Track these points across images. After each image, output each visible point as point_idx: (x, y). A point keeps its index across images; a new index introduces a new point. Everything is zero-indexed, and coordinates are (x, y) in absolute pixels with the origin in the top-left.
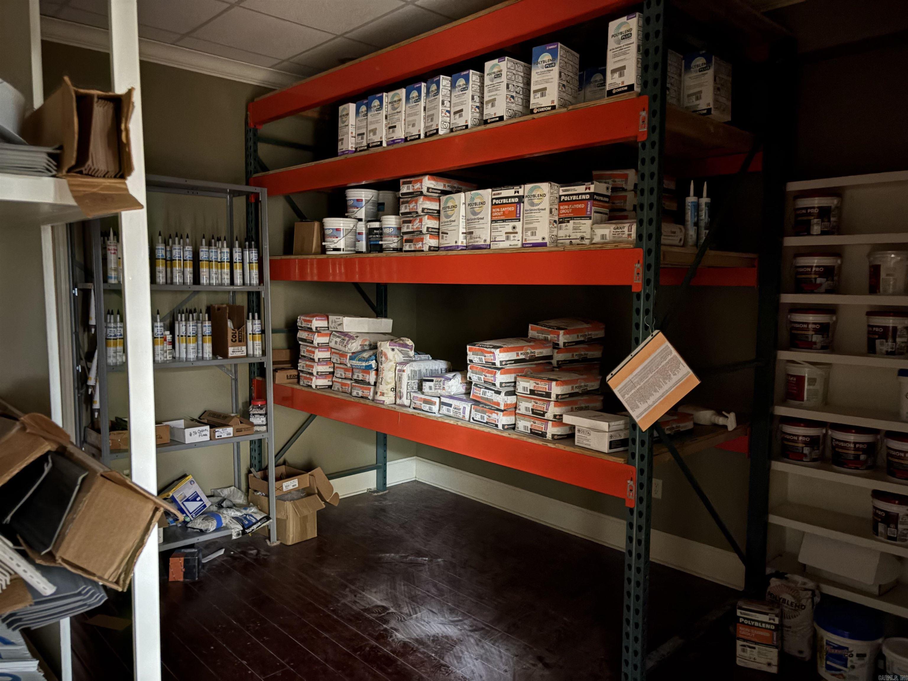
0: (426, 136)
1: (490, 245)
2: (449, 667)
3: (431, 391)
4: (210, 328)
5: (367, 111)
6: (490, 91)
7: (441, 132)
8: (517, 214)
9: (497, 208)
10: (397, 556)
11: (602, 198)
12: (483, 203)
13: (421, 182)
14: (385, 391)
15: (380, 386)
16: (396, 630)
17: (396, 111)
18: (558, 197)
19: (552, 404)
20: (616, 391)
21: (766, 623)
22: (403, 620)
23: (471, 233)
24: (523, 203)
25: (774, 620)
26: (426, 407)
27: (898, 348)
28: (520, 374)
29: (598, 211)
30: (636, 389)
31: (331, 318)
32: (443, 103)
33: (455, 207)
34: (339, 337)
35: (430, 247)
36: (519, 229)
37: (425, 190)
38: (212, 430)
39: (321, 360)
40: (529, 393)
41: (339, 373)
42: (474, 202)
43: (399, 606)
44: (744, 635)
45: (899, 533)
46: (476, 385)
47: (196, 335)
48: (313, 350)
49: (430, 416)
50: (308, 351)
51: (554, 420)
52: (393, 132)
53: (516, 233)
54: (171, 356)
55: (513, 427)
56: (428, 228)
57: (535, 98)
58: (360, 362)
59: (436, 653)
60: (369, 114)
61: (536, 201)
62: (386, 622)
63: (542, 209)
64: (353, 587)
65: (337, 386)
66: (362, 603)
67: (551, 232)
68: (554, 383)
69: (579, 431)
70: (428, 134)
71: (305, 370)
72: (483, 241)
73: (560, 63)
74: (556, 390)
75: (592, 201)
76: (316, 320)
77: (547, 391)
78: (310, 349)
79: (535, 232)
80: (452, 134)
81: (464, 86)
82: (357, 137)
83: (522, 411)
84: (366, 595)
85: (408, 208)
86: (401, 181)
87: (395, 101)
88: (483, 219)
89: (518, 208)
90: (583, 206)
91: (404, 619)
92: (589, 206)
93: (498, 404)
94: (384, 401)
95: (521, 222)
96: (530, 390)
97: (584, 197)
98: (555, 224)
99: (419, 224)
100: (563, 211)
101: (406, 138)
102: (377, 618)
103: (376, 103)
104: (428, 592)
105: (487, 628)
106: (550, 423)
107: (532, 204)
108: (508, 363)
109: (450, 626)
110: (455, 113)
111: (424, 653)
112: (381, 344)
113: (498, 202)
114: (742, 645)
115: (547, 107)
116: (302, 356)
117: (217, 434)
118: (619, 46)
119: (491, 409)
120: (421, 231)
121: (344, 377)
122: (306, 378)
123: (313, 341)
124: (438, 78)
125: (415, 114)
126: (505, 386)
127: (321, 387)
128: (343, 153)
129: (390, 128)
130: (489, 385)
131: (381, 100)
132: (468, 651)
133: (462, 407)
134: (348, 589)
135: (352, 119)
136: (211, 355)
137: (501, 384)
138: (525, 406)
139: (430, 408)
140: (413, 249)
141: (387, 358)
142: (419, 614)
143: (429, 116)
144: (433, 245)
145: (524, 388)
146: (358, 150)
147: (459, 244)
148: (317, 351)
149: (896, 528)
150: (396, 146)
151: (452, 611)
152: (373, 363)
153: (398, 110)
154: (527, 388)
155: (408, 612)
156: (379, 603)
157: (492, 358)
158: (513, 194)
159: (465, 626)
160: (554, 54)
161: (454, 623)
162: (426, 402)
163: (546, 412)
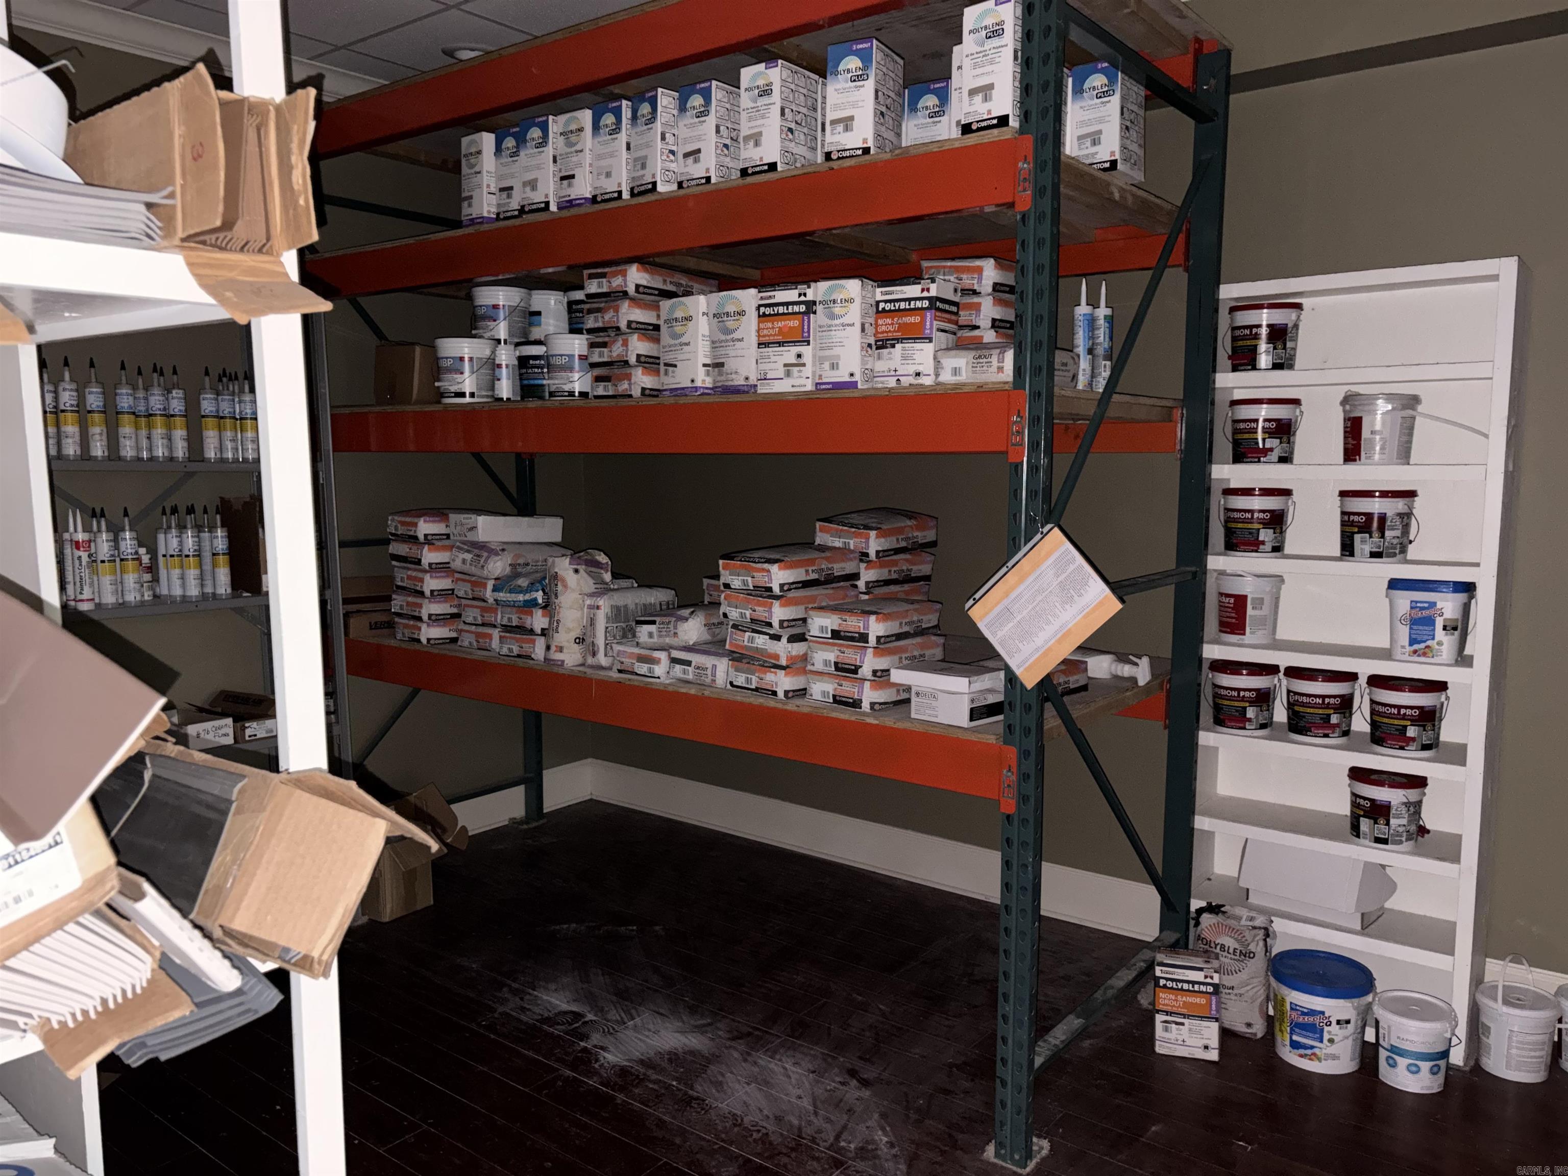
0: (633, 194)
1: (756, 386)
2: (704, 1100)
3: (652, 640)
4: (226, 541)
5: (518, 147)
6: (750, 119)
7: (661, 188)
8: (803, 332)
9: (769, 321)
10: (583, 928)
11: (947, 307)
12: (741, 313)
13: (624, 274)
14: (564, 644)
15: (556, 635)
16: (603, 1048)
17: (573, 149)
18: (874, 303)
19: (870, 651)
20: (981, 626)
21: (1200, 983)
22: (611, 1031)
23: (722, 365)
24: (815, 313)
25: (1212, 978)
26: (643, 668)
27: (1387, 547)
28: (810, 606)
29: (942, 328)
30: (1015, 621)
31: (453, 517)
32: (663, 138)
33: (688, 319)
34: (468, 551)
35: (643, 389)
36: (808, 358)
37: (631, 289)
38: (239, 725)
39: (436, 593)
40: (829, 636)
41: (471, 615)
42: (725, 311)
43: (602, 1010)
44: (1167, 1005)
45: (1392, 831)
46: (735, 626)
47: (198, 555)
48: (420, 575)
49: (651, 683)
50: (409, 577)
51: (873, 678)
52: (570, 185)
53: (804, 365)
54: (151, 593)
55: (802, 692)
56: (639, 356)
57: (833, 134)
58: (513, 595)
59: (677, 1079)
60: (522, 153)
61: (837, 310)
62: (585, 1037)
63: (849, 325)
64: (515, 985)
65: (467, 640)
66: (537, 1010)
67: (863, 362)
68: (873, 618)
69: (918, 694)
70: (636, 192)
71: (405, 612)
72: (742, 378)
73: (876, 75)
74: (876, 628)
75: (933, 311)
76: (425, 521)
77: (862, 631)
78: (414, 574)
79: (837, 364)
80: (682, 192)
81: (702, 109)
82: (498, 193)
83: (819, 666)
84: (540, 995)
85: (600, 319)
86: (586, 272)
87: (571, 132)
88: (741, 340)
89: (806, 322)
90: (917, 319)
91: (614, 1029)
92: (928, 318)
93: (777, 657)
94: (563, 661)
95: (810, 347)
96: (832, 631)
97: (919, 304)
98: (869, 349)
99: (621, 349)
100: (884, 328)
101: (595, 197)
102: (566, 1033)
103: (535, 133)
104: (646, 981)
105: (757, 1033)
106: (867, 684)
107: (832, 316)
108: (792, 587)
109: (694, 1035)
110: (686, 155)
111: (655, 1082)
112: (553, 562)
113: (768, 311)
114: (1165, 1022)
115: (856, 149)
116: (398, 587)
117: (248, 732)
118: (982, 49)
119: (763, 666)
120: (626, 362)
121: (480, 622)
122: (406, 626)
123: (420, 560)
124: (653, 93)
125: (612, 155)
126: (788, 627)
127: (437, 642)
128: (473, 222)
129: (563, 178)
130: (760, 626)
131: (544, 128)
132: (732, 1073)
133: (709, 666)
134: (505, 989)
135: (488, 161)
136: (229, 591)
137: (781, 622)
138: (824, 657)
139: (650, 670)
140: (610, 393)
141: (565, 586)
142: (638, 1020)
143: (636, 160)
144: (649, 387)
145: (822, 629)
146: (501, 217)
147: (699, 383)
148: (427, 577)
149: (1388, 824)
150: (574, 211)
151: (693, 1010)
152: (539, 596)
153: (578, 147)
154: (827, 627)
155: (619, 1019)
156: (565, 1007)
157: (766, 579)
158: (796, 299)
159: (720, 1033)
160: (866, 58)
161: (700, 1029)
162: (642, 659)
163: (861, 667)
